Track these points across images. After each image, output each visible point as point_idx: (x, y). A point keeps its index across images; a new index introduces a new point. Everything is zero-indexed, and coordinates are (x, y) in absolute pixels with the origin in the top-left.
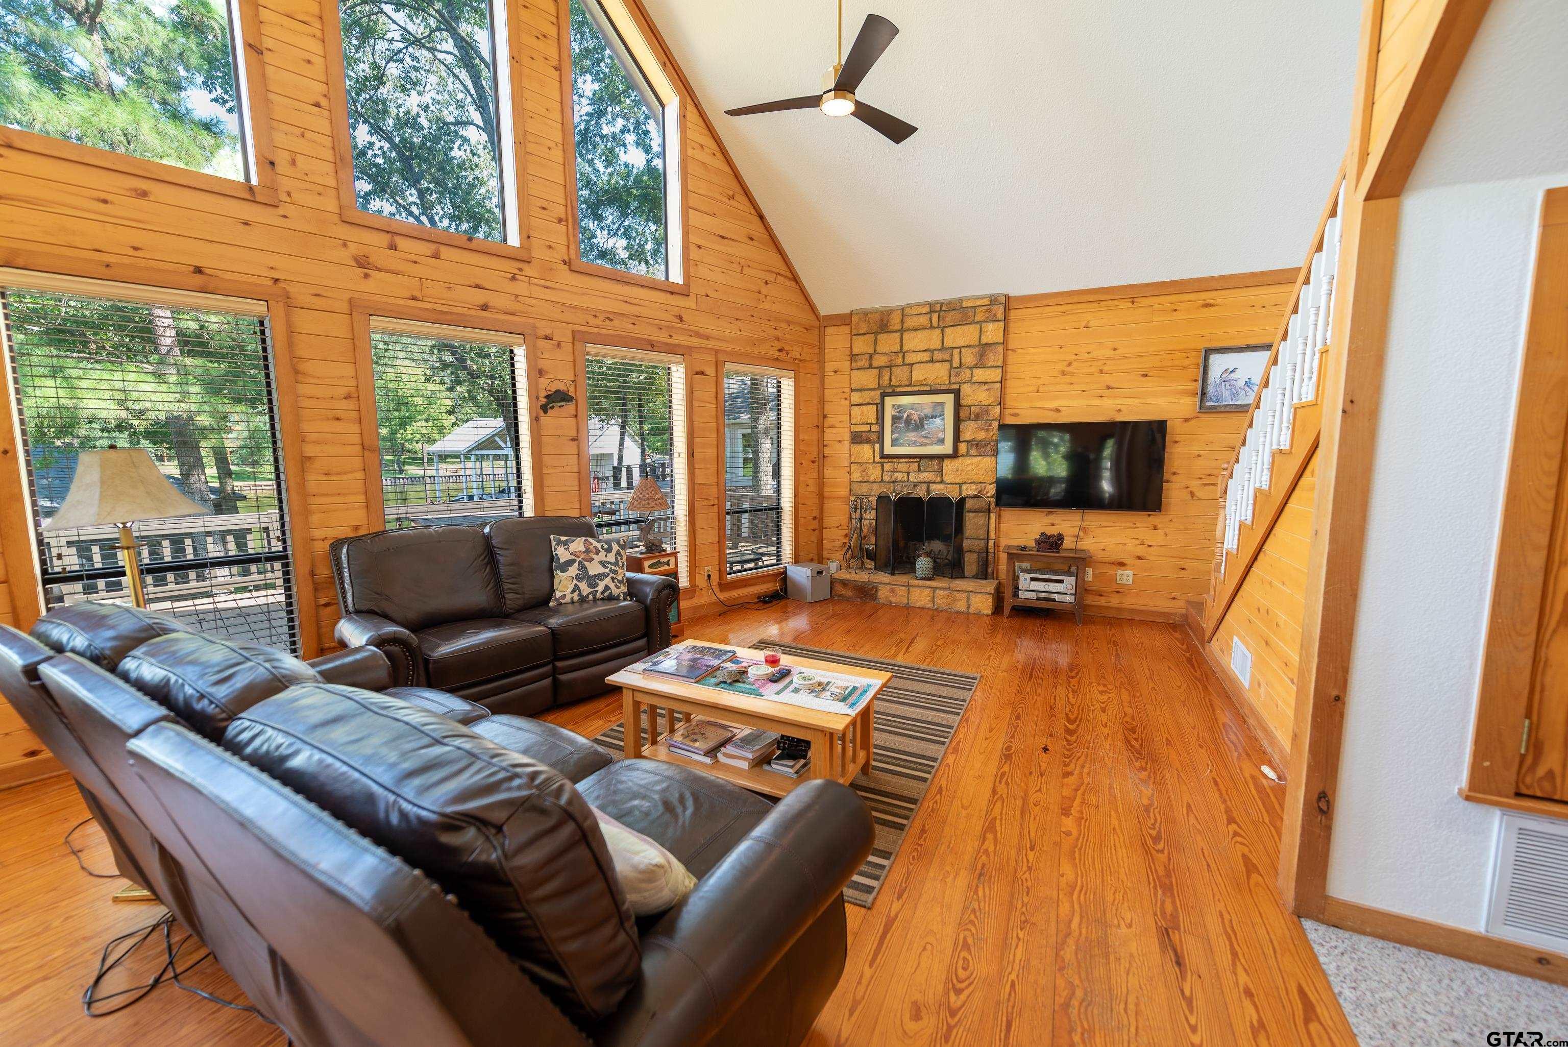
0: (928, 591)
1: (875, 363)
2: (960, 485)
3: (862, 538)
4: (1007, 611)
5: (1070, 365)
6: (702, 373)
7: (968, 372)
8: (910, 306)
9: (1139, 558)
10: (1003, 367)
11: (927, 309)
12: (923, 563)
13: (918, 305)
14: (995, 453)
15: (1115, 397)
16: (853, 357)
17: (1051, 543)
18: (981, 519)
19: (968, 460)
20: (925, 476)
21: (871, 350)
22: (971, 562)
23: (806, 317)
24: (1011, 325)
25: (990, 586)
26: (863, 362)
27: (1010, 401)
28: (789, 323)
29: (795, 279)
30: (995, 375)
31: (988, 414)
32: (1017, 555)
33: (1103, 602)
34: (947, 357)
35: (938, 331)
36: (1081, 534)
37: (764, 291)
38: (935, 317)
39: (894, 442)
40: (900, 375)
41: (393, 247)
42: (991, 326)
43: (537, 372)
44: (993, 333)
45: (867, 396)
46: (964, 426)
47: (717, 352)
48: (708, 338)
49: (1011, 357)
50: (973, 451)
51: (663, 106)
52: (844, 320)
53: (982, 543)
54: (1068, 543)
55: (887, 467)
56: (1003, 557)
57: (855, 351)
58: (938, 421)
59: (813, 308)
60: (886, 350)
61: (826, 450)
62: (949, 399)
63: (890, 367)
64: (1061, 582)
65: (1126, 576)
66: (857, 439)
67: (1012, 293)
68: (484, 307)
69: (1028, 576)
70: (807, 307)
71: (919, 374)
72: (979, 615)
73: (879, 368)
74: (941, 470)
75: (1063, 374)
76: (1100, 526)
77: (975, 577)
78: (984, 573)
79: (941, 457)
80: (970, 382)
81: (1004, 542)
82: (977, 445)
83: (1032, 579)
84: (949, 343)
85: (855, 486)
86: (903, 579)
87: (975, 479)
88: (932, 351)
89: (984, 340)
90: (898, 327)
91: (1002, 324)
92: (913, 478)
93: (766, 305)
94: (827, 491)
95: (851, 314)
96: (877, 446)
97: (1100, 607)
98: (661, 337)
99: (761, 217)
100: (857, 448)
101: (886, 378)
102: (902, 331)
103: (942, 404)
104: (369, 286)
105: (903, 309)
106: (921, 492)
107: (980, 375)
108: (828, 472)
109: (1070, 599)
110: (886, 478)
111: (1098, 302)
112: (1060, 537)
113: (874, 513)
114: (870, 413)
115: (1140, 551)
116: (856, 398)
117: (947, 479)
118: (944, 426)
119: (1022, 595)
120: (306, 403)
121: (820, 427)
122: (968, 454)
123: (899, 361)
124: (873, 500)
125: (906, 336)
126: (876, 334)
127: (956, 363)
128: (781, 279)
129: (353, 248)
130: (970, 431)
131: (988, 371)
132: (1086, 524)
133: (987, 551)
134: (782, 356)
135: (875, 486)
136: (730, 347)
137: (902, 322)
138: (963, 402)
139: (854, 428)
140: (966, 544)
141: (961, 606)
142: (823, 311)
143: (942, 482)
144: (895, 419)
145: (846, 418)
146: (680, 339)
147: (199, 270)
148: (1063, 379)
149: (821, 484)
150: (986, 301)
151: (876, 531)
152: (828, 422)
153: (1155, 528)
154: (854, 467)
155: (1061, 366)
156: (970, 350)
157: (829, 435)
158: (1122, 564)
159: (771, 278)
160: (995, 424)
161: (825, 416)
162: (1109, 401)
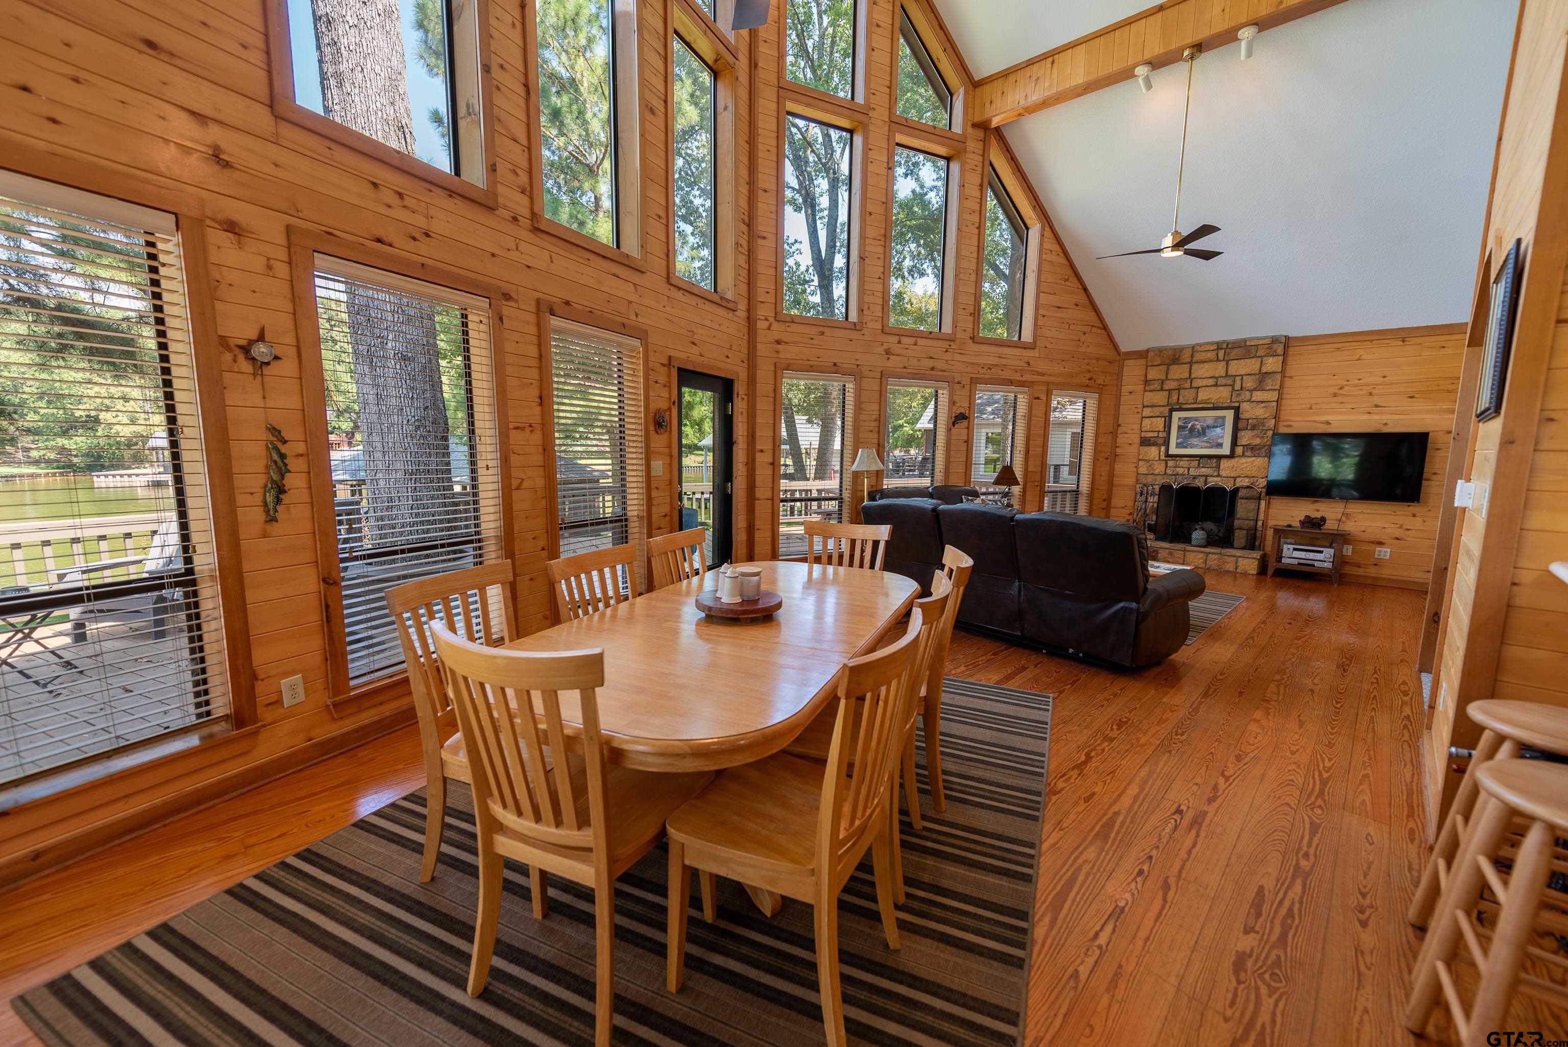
0: (1201, 555)
1: (1166, 387)
2: (1235, 478)
3: (1146, 515)
4: (1270, 571)
5: (1341, 388)
6: (1038, 398)
7: (1248, 393)
8: (1200, 345)
9: (1397, 539)
10: (1280, 391)
11: (1215, 347)
12: (1198, 535)
13: (1207, 344)
14: (1269, 455)
15: (1382, 413)
16: (1146, 382)
17: (1313, 524)
18: (1252, 505)
19: (1244, 460)
20: (1204, 471)
21: (1163, 377)
22: (1240, 537)
23: (1110, 354)
24: (1290, 358)
25: (1257, 554)
26: (1157, 386)
27: (1284, 416)
28: (1097, 360)
29: (1105, 328)
30: (1274, 396)
31: (1263, 424)
32: (1282, 533)
33: (1361, 572)
34: (1230, 382)
35: (1224, 363)
36: (1344, 519)
37: (1082, 339)
38: (1221, 354)
39: (1178, 445)
40: (1187, 396)
41: (899, 342)
42: (1271, 360)
43: (952, 403)
44: (1272, 364)
45: (1157, 411)
46: (1241, 434)
47: (1048, 383)
48: (1043, 375)
49: (1288, 382)
50: (1248, 453)
51: (1027, 229)
52: (1142, 355)
53: (1252, 523)
54: (1330, 525)
55: (1170, 463)
56: (1270, 533)
57: (1149, 377)
58: (1218, 430)
59: (1116, 347)
60: (1177, 377)
61: (1118, 450)
62: (1229, 415)
63: (1179, 390)
64: (1321, 552)
65: (1384, 553)
66: (1145, 442)
67: (1292, 334)
68: (933, 369)
69: (1291, 547)
70: (1111, 346)
71: (1203, 395)
72: (1245, 574)
73: (1169, 390)
74: (1218, 467)
75: (1335, 395)
76: (1362, 513)
77: (1244, 548)
78: (1252, 543)
79: (1219, 457)
80: (1249, 401)
81: (1271, 523)
82: (1253, 449)
83: (1295, 549)
84: (1232, 372)
85: (1142, 478)
86: (1181, 546)
87: (1249, 473)
88: (1217, 378)
89: (1264, 370)
90: (1189, 360)
91: (1281, 358)
92: (1193, 472)
93: (1083, 349)
94: (1116, 481)
95: (1148, 351)
96: (1163, 448)
97: (1357, 576)
98: (1017, 377)
99: (1085, 290)
100: (1144, 449)
101: (1176, 397)
102: (1191, 363)
103: (1224, 418)
104: (890, 364)
105: (1193, 347)
106: (1199, 483)
107: (1258, 396)
108: (1118, 467)
109: (1328, 565)
110: (1169, 472)
111: (1371, 341)
112: (1323, 519)
113: (1156, 498)
114: (1160, 423)
115: (1398, 533)
116: (1147, 412)
117: (1223, 473)
118: (1225, 435)
119: (1284, 560)
120: (862, 424)
121: (1114, 434)
122: (1243, 455)
123: (1188, 385)
124: (1157, 488)
125: (1194, 367)
126: (1168, 365)
127: (1238, 386)
128: (1095, 330)
129: (885, 346)
130: (1246, 438)
131: (1266, 393)
132: (1347, 511)
133: (1256, 529)
134: (1091, 383)
135: (1159, 478)
136: (1058, 380)
137: (1192, 356)
138: (1241, 416)
139: (1143, 434)
140: (1237, 523)
141: (1230, 567)
142: (1123, 348)
143: (1219, 476)
144: (1180, 428)
145: (1138, 427)
146: (1028, 377)
147: (835, 364)
148: (1335, 399)
149: (1111, 475)
150: (1268, 341)
151: (1157, 511)
152: (1120, 430)
153: (1414, 515)
154: (1141, 463)
155: (1333, 390)
156: (1250, 378)
157: (1121, 439)
158: (1380, 543)
159: (1087, 329)
160: (1270, 433)
161: (1119, 425)
162: (1377, 417)
